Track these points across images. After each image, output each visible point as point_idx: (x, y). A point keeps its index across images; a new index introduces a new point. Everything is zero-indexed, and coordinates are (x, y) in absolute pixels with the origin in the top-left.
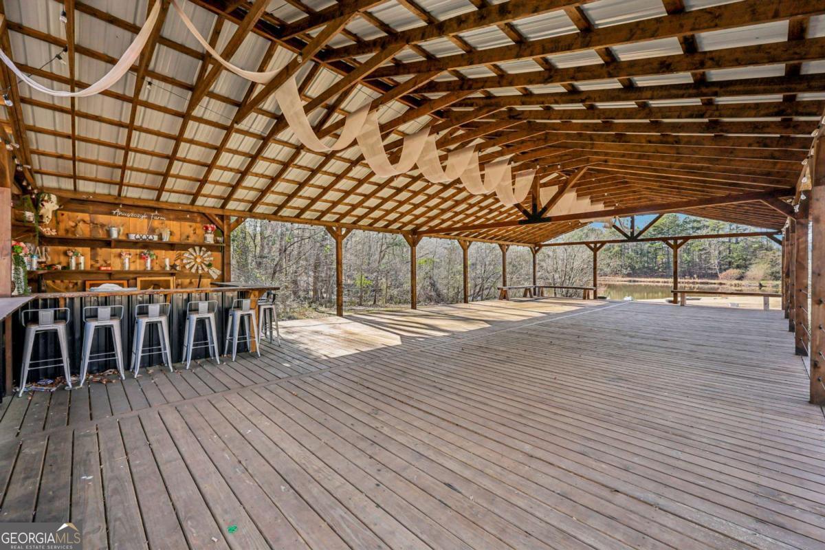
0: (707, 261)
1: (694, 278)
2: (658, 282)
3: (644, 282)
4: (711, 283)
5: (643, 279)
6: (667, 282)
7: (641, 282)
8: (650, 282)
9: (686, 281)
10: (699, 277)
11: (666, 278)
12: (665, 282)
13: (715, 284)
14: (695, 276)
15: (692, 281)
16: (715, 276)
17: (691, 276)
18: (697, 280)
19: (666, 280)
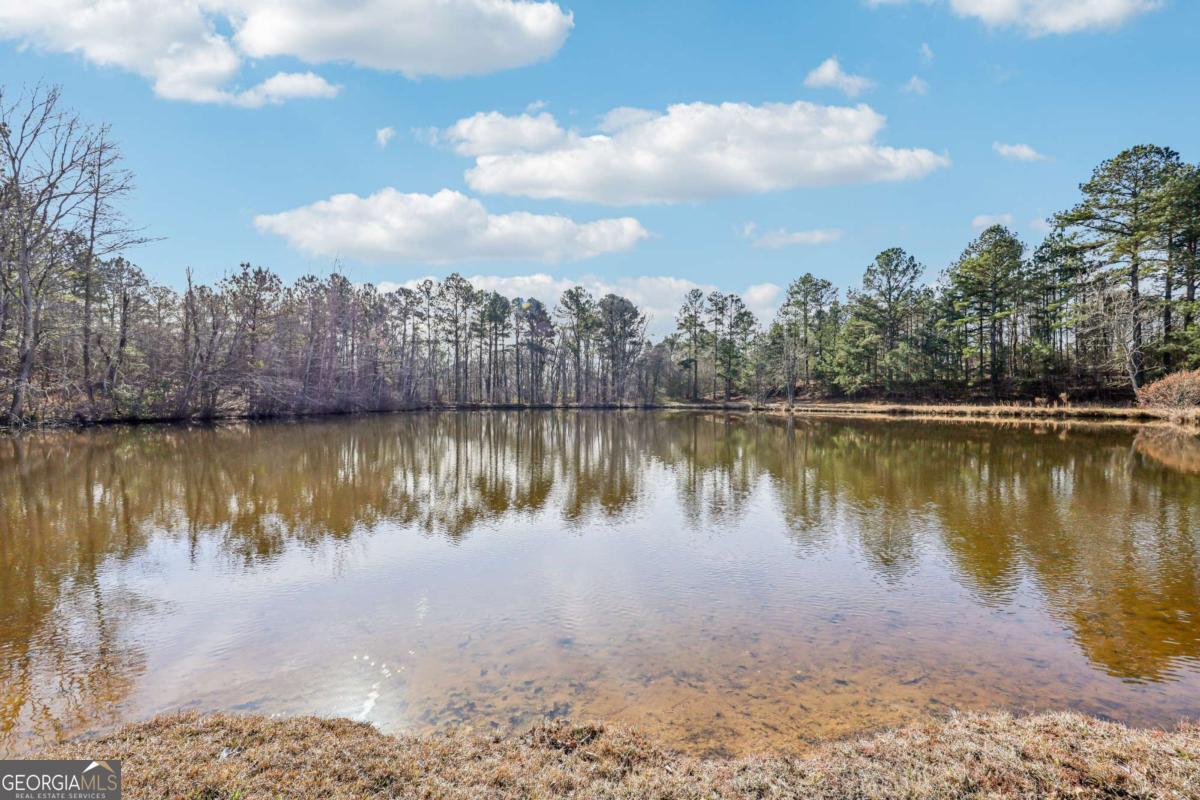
0: (1101, 353)
1: (1060, 403)
2: (963, 414)
3: (926, 413)
4: (1114, 417)
5: (925, 408)
6: (986, 414)
7: (918, 413)
8: (941, 413)
9: (1038, 409)
10: (1075, 399)
11: (985, 404)
12: (979, 414)
13: (1124, 417)
14: (1063, 395)
15: (1055, 408)
16: (1125, 396)
17: (1053, 397)
18: (1068, 409)
19: (982, 408)
